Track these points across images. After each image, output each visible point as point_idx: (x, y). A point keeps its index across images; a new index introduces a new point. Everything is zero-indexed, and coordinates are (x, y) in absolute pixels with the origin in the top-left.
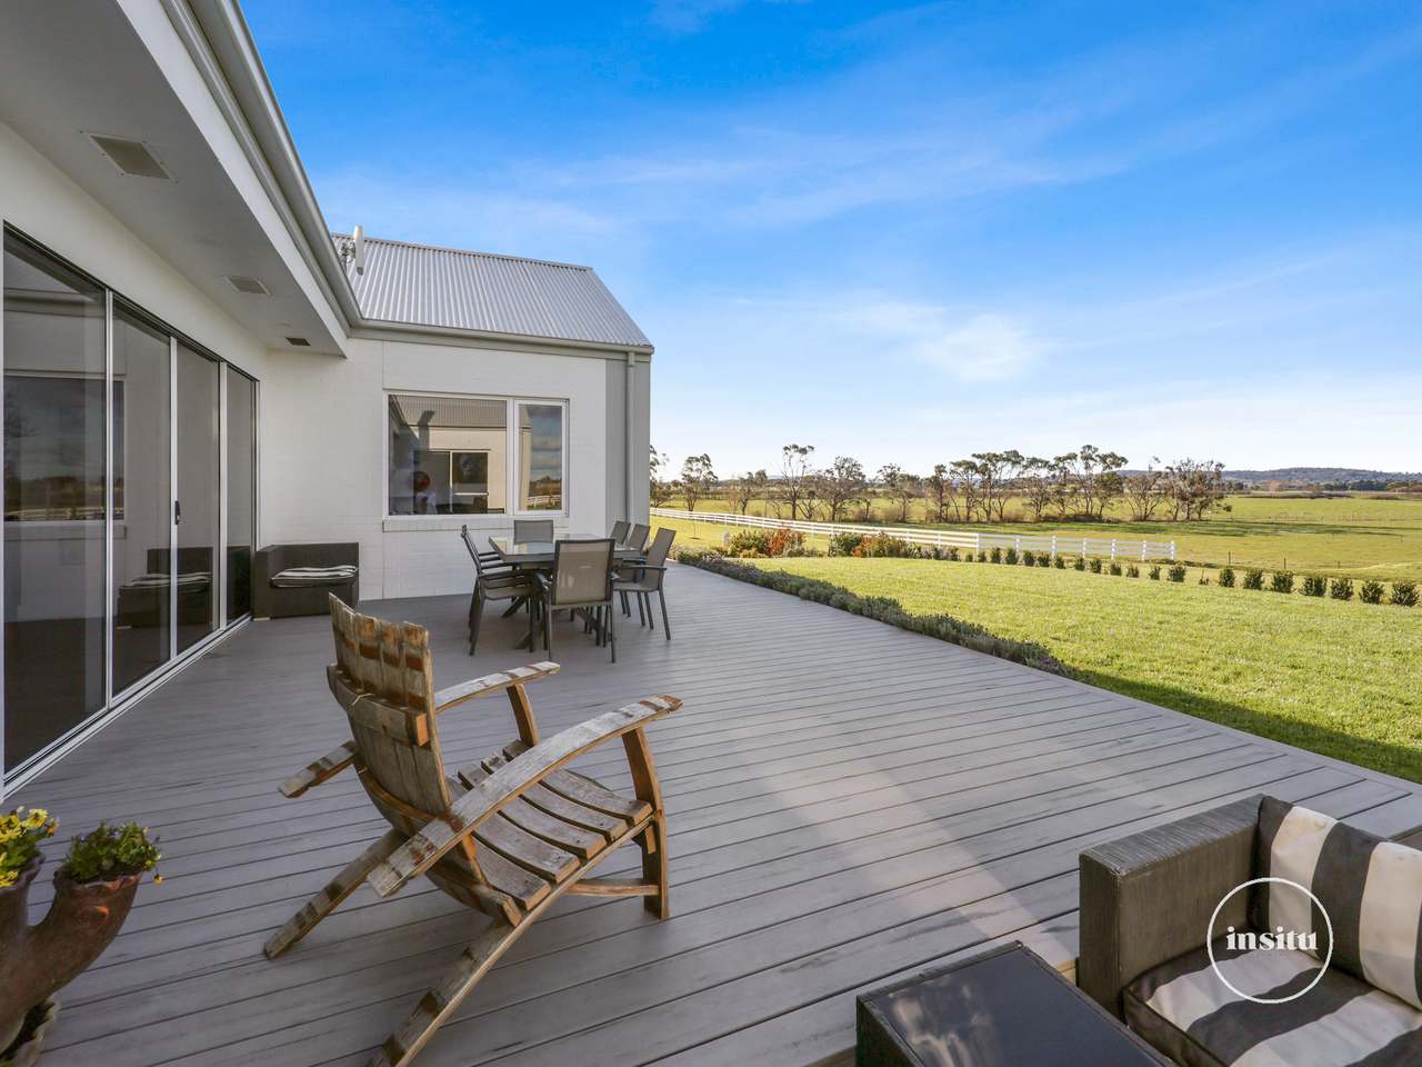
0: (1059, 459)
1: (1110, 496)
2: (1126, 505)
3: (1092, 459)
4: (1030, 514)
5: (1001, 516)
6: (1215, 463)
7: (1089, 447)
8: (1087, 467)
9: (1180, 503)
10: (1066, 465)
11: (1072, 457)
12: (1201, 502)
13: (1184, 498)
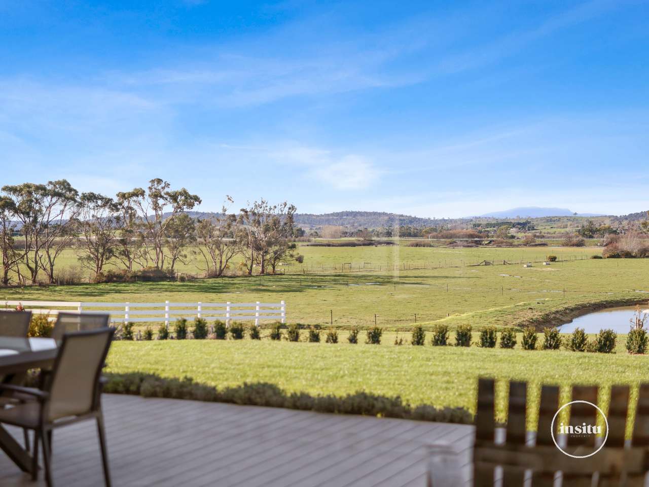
0: (123, 196)
1: (182, 245)
2: (200, 257)
3: (161, 197)
4: (89, 273)
5: (51, 276)
6: (288, 206)
7: (159, 181)
8: (156, 207)
9: (255, 254)
10: (133, 205)
11: (139, 193)
12: (275, 253)
13: (258, 248)
